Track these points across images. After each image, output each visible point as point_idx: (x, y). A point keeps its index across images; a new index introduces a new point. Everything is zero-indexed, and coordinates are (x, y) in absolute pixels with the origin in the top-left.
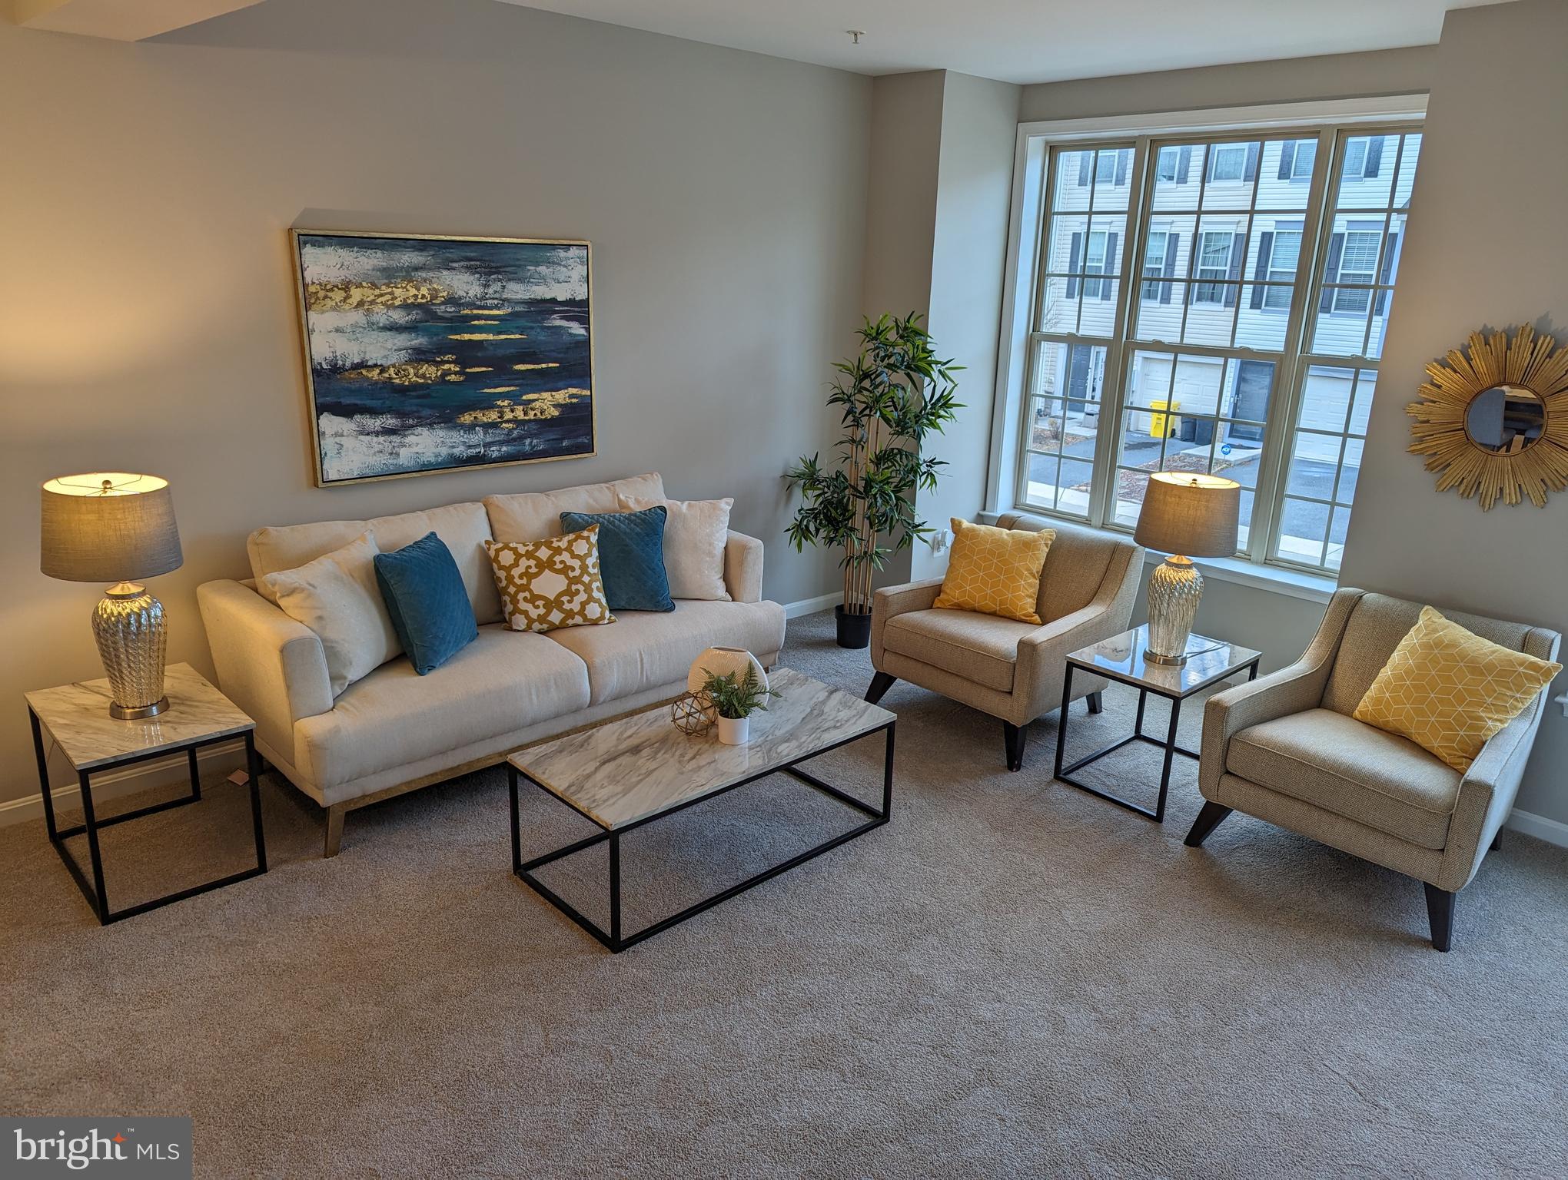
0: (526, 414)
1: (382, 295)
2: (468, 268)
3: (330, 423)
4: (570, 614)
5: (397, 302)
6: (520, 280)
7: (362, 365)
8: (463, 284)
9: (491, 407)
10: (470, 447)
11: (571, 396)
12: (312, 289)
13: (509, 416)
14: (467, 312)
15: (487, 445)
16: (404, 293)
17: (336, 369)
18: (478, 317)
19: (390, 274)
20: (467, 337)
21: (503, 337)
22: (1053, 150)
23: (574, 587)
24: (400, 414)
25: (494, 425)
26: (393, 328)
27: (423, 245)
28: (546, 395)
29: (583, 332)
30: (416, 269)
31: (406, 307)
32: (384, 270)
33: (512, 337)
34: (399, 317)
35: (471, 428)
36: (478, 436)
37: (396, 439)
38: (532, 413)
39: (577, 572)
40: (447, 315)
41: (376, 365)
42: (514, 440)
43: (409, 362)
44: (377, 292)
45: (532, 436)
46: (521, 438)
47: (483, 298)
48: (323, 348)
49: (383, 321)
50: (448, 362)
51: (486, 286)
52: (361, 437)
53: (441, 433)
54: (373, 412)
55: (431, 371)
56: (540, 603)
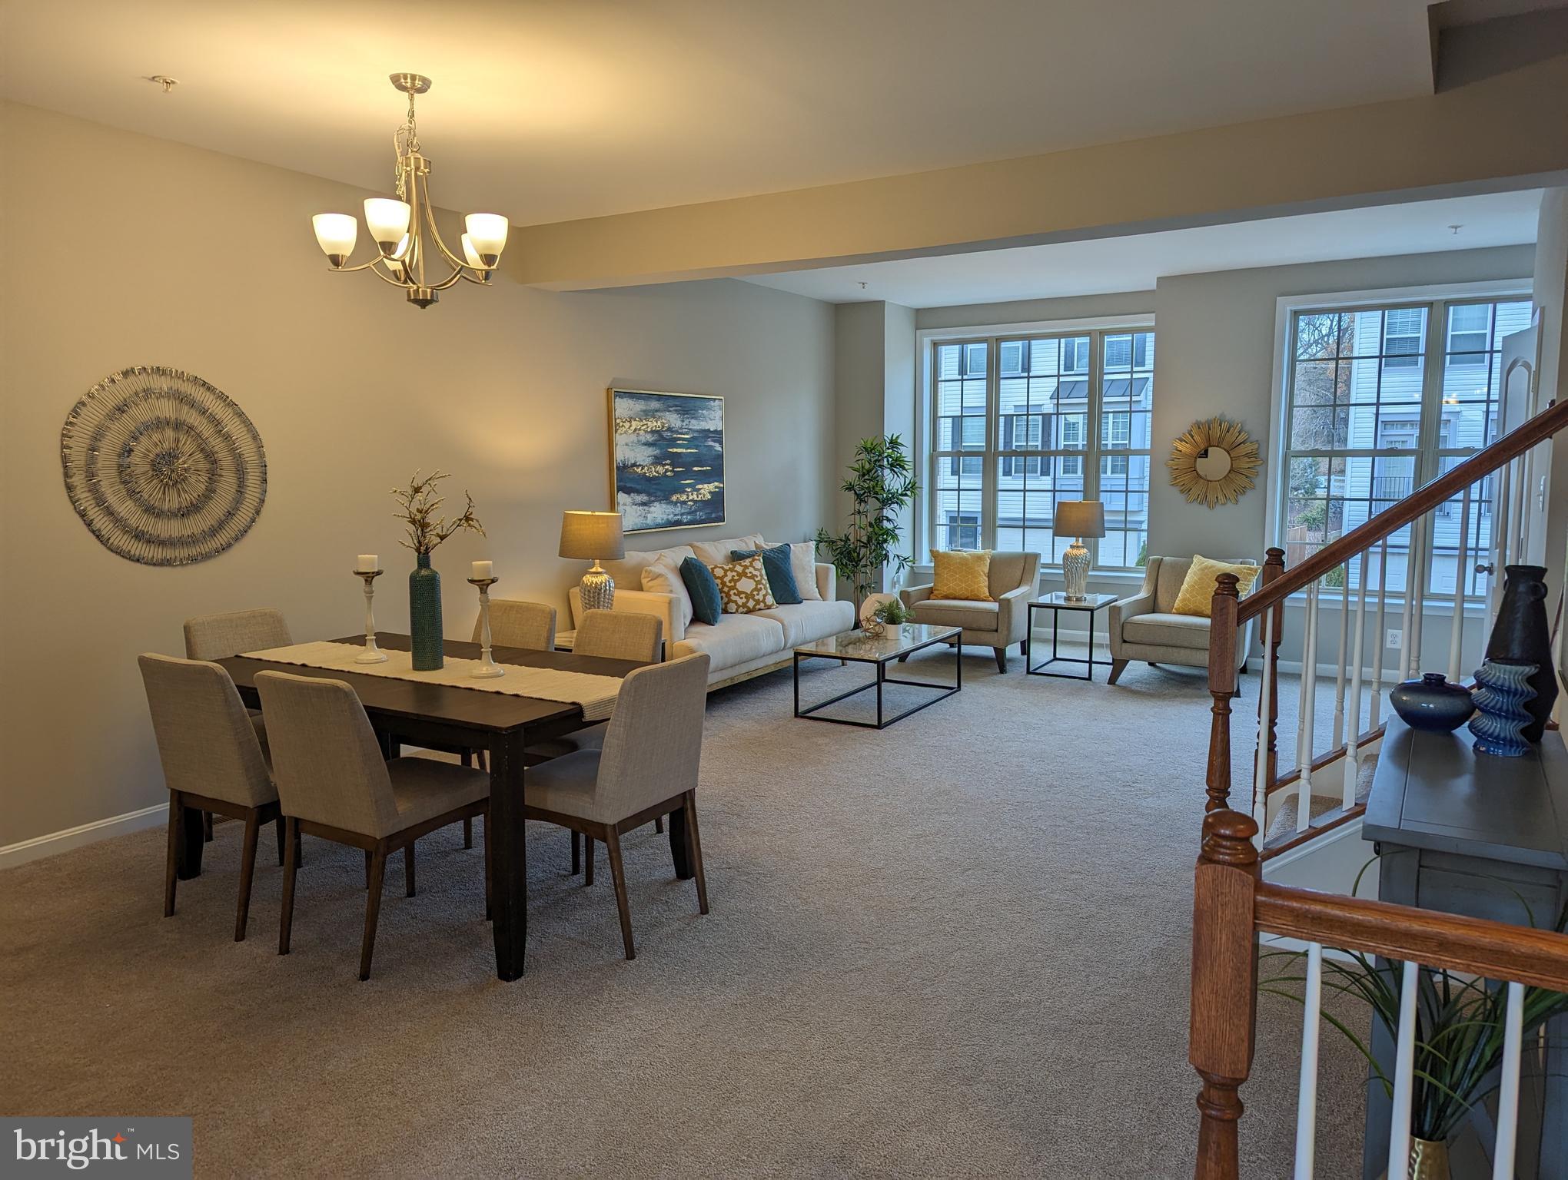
0: (698, 497)
1: (643, 426)
2: (676, 410)
3: (622, 497)
4: (758, 602)
5: (649, 430)
6: (696, 418)
7: (634, 465)
8: (673, 420)
9: (684, 492)
10: (675, 515)
11: (716, 487)
12: (618, 421)
13: (691, 498)
14: (675, 436)
15: (682, 514)
16: (653, 424)
17: (625, 467)
18: (680, 439)
19: (647, 414)
20: (675, 450)
21: (689, 451)
22: (936, 345)
23: (759, 586)
24: (649, 494)
25: (684, 503)
26: (647, 444)
27: (659, 398)
28: (706, 486)
29: (720, 449)
30: (657, 411)
31: (653, 432)
32: (644, 411)
33: (692, 451)
34: (650, 438)
35: (675, 504)
36: (678, 509)
37: (646, 508)
38: (700, 496)
39: (759, 578)
40: (668, 437)
41: (640, 465)
42: (693, 512)
43: (653, 464)
44: (642, 423)
45: (700, 510)
46: (696, 511)
47: (681, 428)
48: (622, 454)
49: (643, 440)
50: (668, 465)
51: (683, 421)
52: (633, 507)
53: (664, 506)
54: (639, 492)
55: (660, 469)
56: (743, 596)
